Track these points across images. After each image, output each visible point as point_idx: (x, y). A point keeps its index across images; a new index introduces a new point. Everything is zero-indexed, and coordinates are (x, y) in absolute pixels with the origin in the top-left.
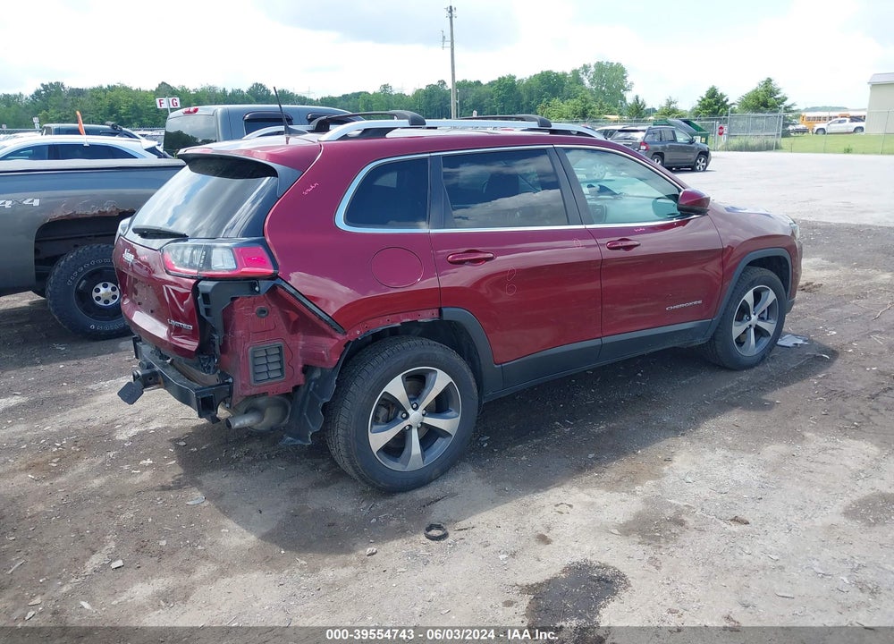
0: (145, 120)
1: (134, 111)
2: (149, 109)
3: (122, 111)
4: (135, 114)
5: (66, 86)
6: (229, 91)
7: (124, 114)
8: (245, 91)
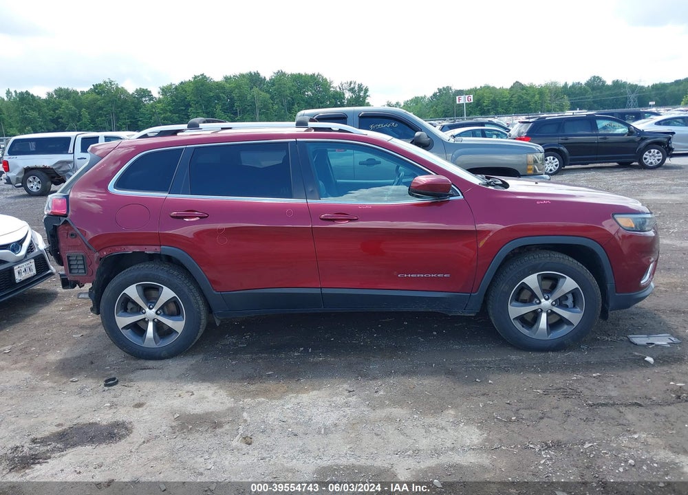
0: (500, 110)
1: (492, 104)
2: (503, 102)
3: (485, 104)
4: (493, 106)
5: (453, 88)
6: (570, 84)
7: (486, 106)
8: (583, 83)
